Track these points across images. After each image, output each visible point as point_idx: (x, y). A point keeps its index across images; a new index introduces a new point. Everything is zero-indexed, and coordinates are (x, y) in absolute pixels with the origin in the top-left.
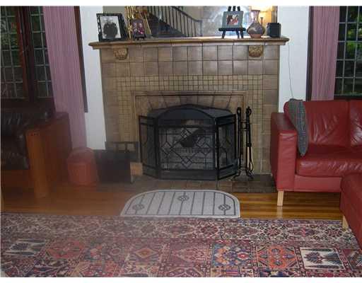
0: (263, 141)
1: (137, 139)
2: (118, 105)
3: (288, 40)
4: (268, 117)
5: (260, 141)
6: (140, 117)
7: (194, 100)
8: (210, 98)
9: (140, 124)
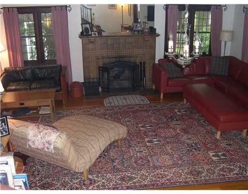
0: (149, 74)
1: (98, 76)
2: (89, 62)
3: (159, 35)
4: (151, 65)
5: (148, 75)
6: (99, 67)
7: (122, 59)
8: (128, 59)
9: (99, 70)
